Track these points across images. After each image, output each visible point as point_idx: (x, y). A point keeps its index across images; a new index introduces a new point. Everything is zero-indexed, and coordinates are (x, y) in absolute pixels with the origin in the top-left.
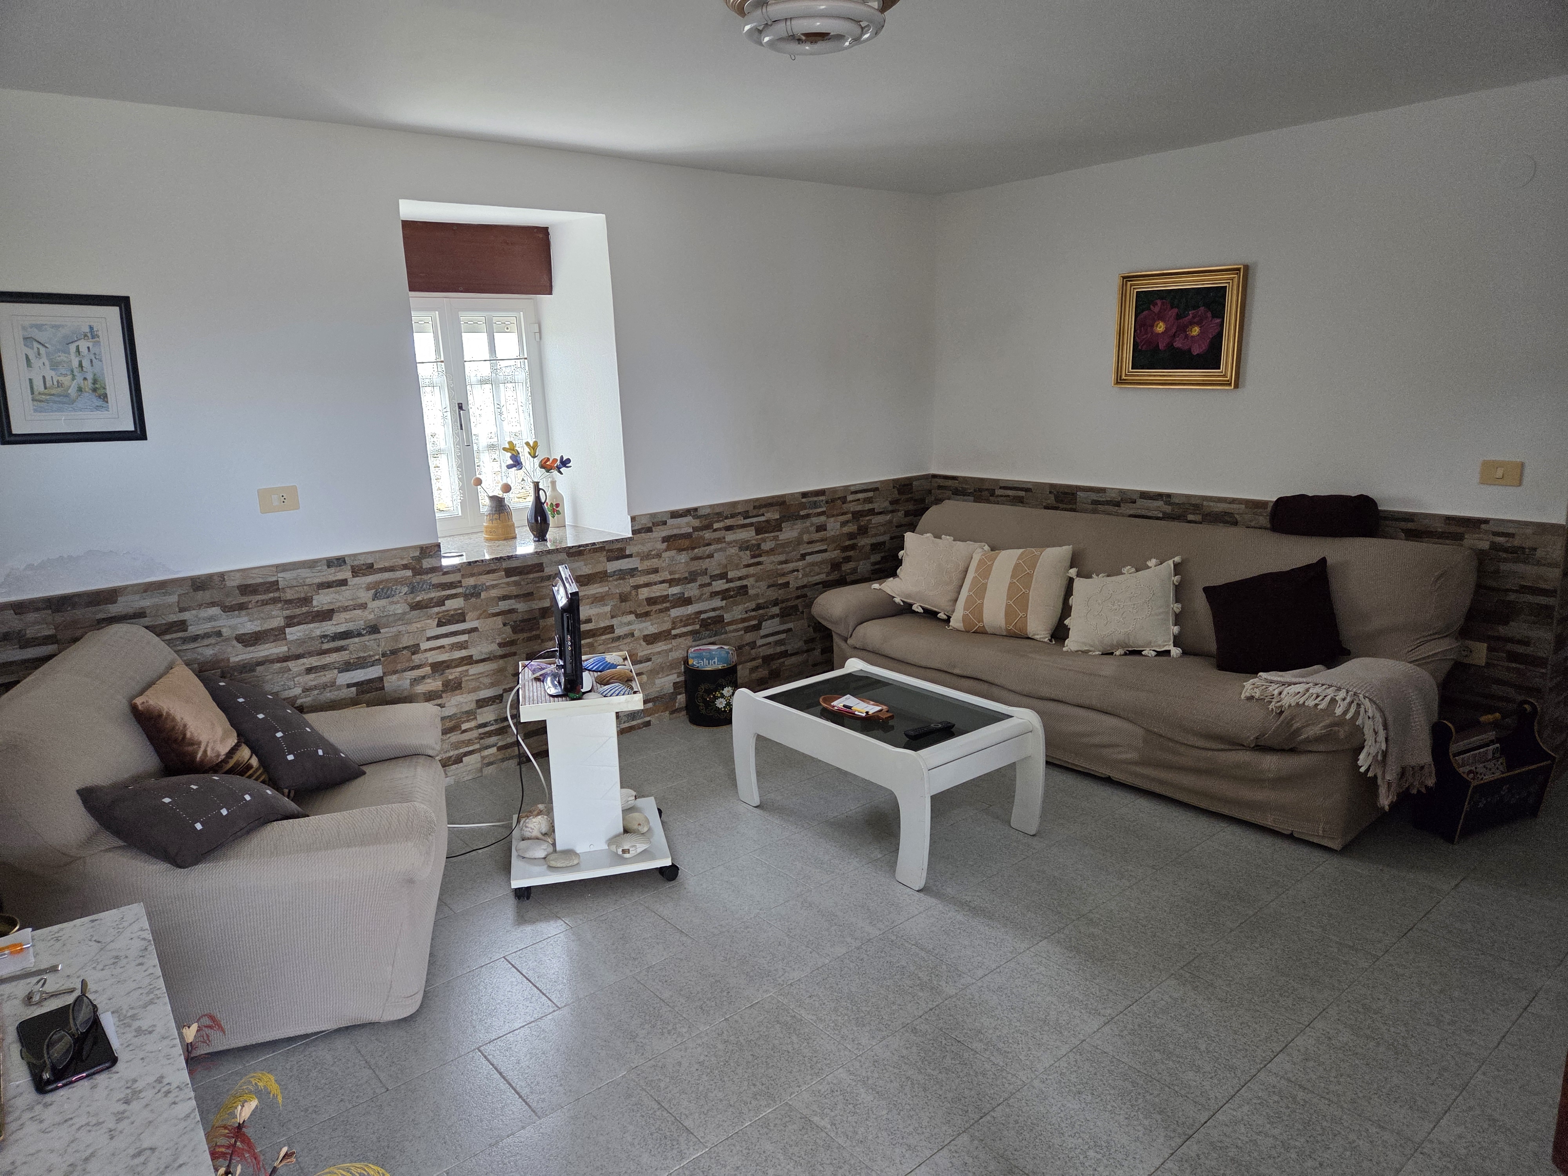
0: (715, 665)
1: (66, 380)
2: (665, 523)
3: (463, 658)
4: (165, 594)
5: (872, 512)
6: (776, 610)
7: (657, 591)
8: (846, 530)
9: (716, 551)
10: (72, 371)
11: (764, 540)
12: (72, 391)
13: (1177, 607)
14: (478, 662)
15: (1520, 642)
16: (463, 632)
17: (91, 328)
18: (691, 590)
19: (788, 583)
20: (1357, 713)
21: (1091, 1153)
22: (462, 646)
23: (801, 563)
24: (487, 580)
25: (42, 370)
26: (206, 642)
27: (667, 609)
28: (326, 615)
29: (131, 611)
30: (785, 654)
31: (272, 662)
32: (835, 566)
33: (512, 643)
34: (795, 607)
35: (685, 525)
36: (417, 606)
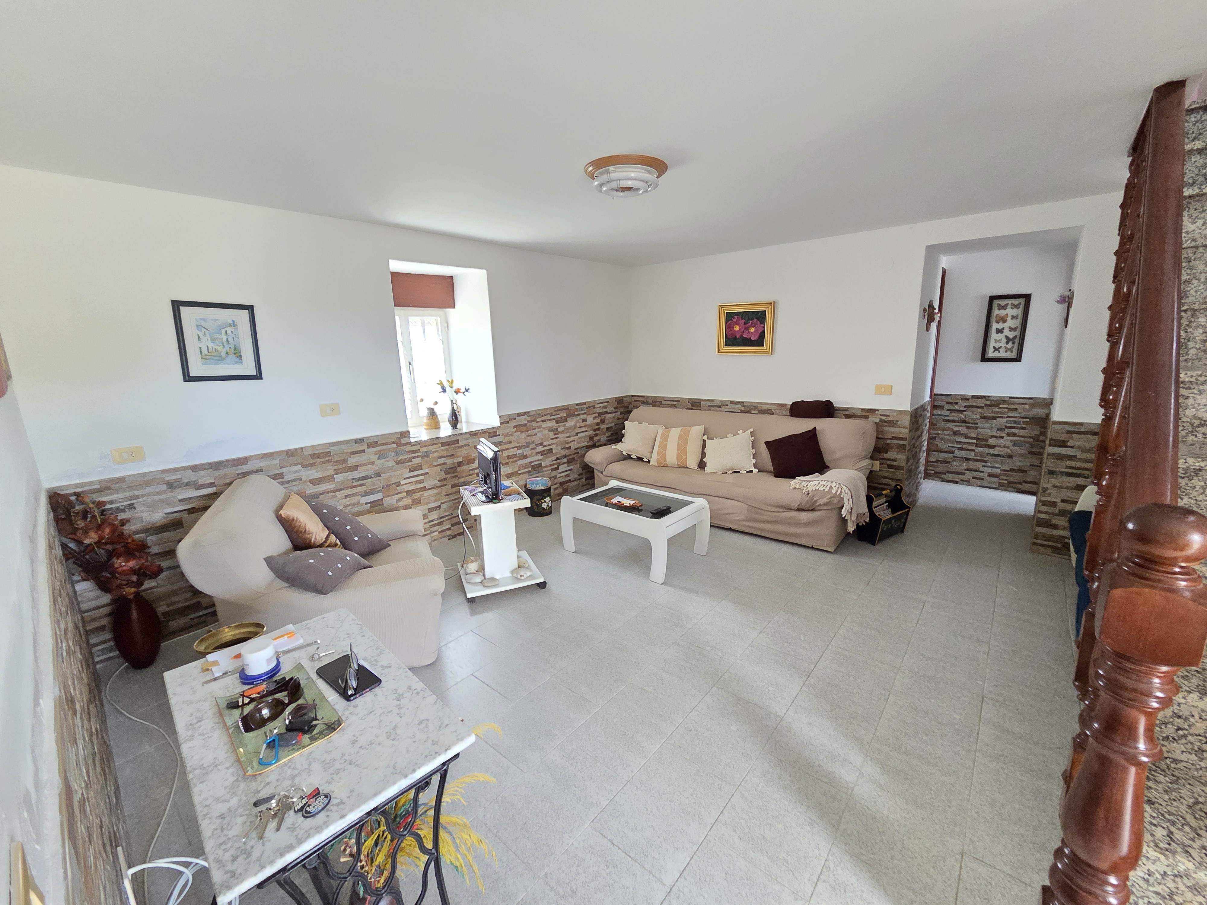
0: (540, 487)
1: (220, 348)
2: (515, 419)
3: (421, 488)
4: (273, 459)
5: (606, 413)
6: (565, 460)
7: (512, 452)
8: (595, 421)
9: (538, 432)
10: (223, 344)
11: (559, 426)
12: (223, 354)
13: (754, 451)
14: (428, 489)
15: (893, 460)
16: (421, 475)
17: (233, 321)
18: (527, 451)
19: (570, 447)
20: (841, 492)
21: (770, 688)
22: (421, 482)
23: (576, 437)
24: (432, 448)
25: (206, 343)
26: (294, 483)
27: (516, 461)
28: (355, 468)
29: (255, 469)
30: (570, 481)
31: (328, 493)
32: (591, 438)
33: (445, 479)
34: (574, 459)
35: (524, 420)
36: (398, 463)
